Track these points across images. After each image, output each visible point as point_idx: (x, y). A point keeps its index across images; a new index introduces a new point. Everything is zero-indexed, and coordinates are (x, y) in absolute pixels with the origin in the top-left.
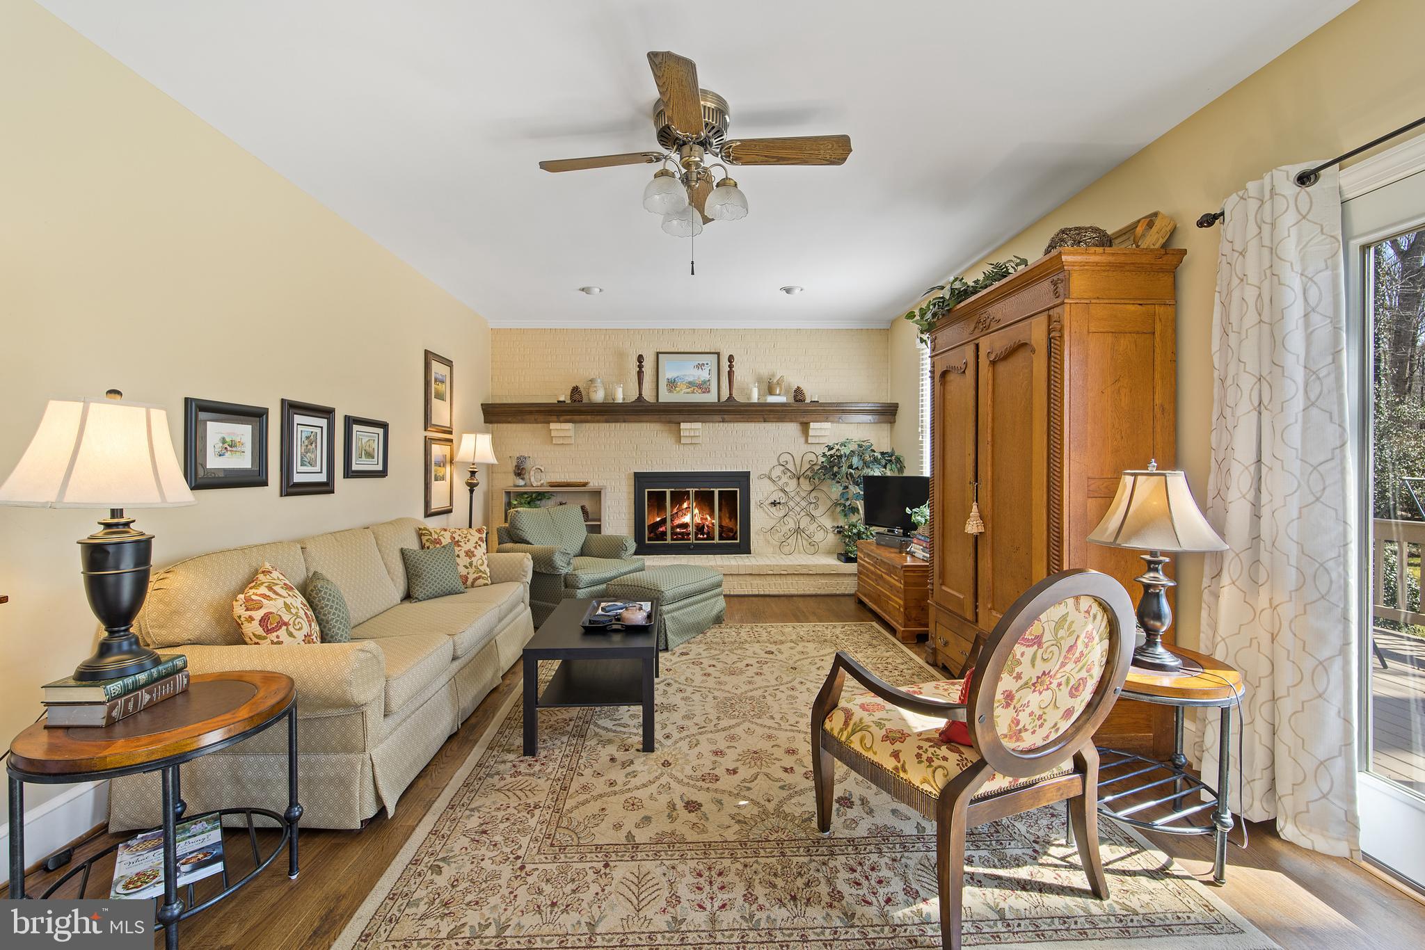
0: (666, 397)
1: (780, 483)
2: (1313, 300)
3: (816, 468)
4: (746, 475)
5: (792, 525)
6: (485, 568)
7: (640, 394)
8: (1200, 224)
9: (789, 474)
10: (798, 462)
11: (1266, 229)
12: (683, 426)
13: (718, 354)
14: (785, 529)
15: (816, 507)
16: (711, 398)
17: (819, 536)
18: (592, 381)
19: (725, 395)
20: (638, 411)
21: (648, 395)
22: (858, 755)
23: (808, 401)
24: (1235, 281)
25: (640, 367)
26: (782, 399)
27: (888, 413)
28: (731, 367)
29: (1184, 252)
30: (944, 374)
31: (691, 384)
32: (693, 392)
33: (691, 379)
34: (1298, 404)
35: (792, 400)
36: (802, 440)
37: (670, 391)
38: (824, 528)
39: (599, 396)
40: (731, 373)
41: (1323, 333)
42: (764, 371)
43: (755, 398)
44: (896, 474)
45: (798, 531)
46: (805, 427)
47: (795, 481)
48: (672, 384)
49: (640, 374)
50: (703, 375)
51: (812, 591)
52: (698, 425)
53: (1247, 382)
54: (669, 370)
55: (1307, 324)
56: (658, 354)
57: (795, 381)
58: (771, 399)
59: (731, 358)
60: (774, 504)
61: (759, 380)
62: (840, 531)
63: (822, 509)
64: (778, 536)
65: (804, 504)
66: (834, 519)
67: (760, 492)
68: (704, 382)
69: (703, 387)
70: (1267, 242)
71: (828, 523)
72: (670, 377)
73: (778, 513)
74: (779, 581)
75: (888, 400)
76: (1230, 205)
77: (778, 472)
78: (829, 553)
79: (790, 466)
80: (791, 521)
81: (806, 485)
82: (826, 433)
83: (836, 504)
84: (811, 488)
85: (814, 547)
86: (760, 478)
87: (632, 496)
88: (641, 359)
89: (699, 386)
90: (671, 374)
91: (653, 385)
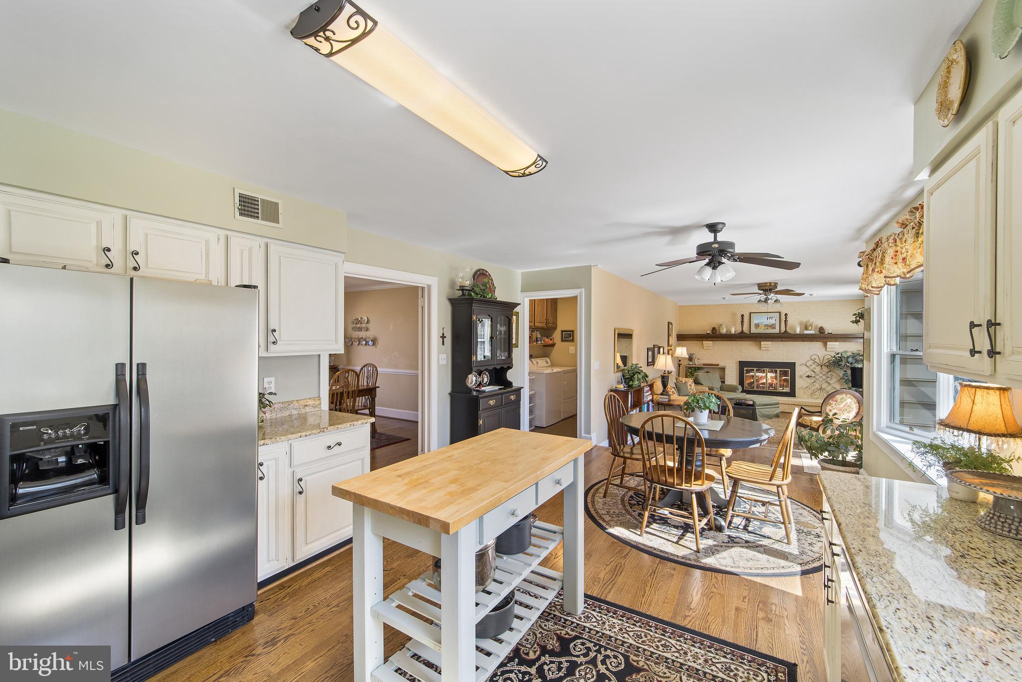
0: (753, 330)
1: (812, 368)
3: (831, 362)
4: (794, 364)
5: (818, 386)
6: (694, 390)
7: (742, 330)
9: (816, 364)
10: (821, 359)
12: (762, 343)
13: (780, 313)
14: (813, 388)
15: (831, 379)
16: (777, 331)
18: (721, 325)
19: (783, 329)
20: (741, 337)
21: (746, 330)
22: (804, 424)
23: (826, 333)
25: (742, 319)
26: (813, 332)
28: (786, 318)
31: (766, 325)
32: (767, 329)
33: (766, 323)
35: (818, 333)
36: (824, 349)
37: (756, 328)
39: (724, 331)
40: (786, 321)
42: (804, 320)
43: (798, 331)
45: (821, 389)
46: (825, 345)
47: (820, 367)
48: (757, 326)
49: (742, 322)
50: (772, 321)
52: (770, 343)
54: (755, 320)
56: (750, 313)
57: (820, 324)
58: (806, 332)
59: (786, 315)
60: (808, 376)
61: (801, 323)
63: (834, 380)
64: (810, 391)
65: (824, 377)
66: (841, 385)
67: (800, 371)
68: (773, 325)
69: (772, 327)
73: (810, 381)
77: (811, 362)
79: (817, 361)
80: (817, 384)
81: (825, 369)
82: (836, 348)
84: (829, 370)
86: (801, 365)
87: (738, 370)
88: (742, 316)
89: (770, 326)
90: (756, 322)
91: (748, 326)
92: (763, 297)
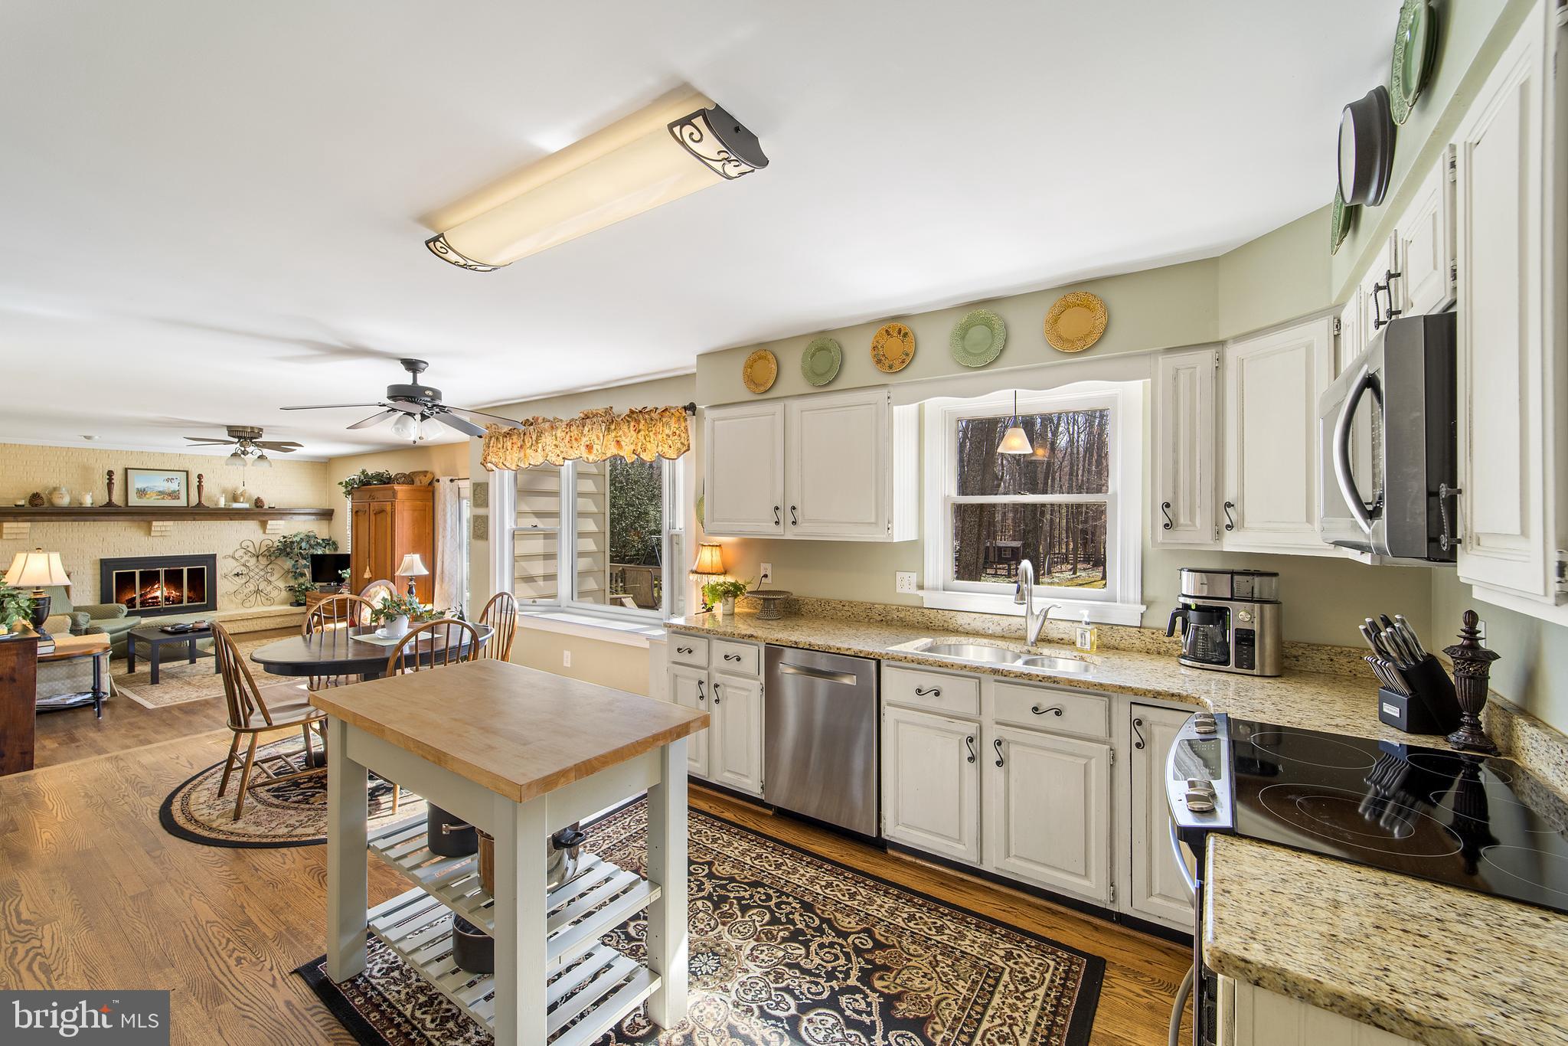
0: (134, 501)
1: (242, 561)
3: (272, 550)
4: (214, 557)
5: (251, 587)
7: (110, 500)
8: (438, 481)
9: (250, 554)
10: (257, 546)
12: (154, 523)
13: (187, 472)
14: (246, 591)
15: (272, 575)
16: (181, 503)
17: (274, 594)
18: (55, 489)
19: (194, 501)
20: (108, 511)
21: (117, 498)
23: (266, 507)
25: (110, 479)
26: (247, 506)
27: (327, 515)
28: (200, 481)
29: (435, 486)
30: (357, 512)
31: (161, 493)
32: (163, 499)
33: (161, 489)
35: (253, 506)
36: (261, 531)
37: (140, 497)
38: (278, 587)
39: (64, 501)
40: (200, 487)
42: (229, 486)
43: (222, 504)
44: (333, 553)
45: (258, 591)
46: (264, 525)
47: (255, 559)
48: (142, 493)
49: (110, 484)
50: (173, 486)
51: (272, 627)
52: (170, 523)
54: (137, 482)
56: (126, 470)
57: (255, 494)
58: (236, 505)
59: (200, 477)
60: (237, 575)
61: (225, 491)
62: (291, 589)
63: (276, 576)
64: (241, 597)
65: (262, 573)
66: (286, 582)
67: (223, 567)
68: (174, 492)
69: (174, 495)
71: (282, 585)
72: (139, 487)
73: (241, 580)
74: (246, 623)
75: (327, 507)
76: (442, 479)
77: (241, 552)
78: (283, 603)
79: (251, 549)
80: (251, 585)
81: (263, 561)
82: (280, 529)
83: (288, 572)
84: (268, 563)
85: (271, 601)
86: (225, 557)
87: (98, 577)
88: (110, 473)
89: (169, 495)
90: (140, 485)
91: (122, 493)
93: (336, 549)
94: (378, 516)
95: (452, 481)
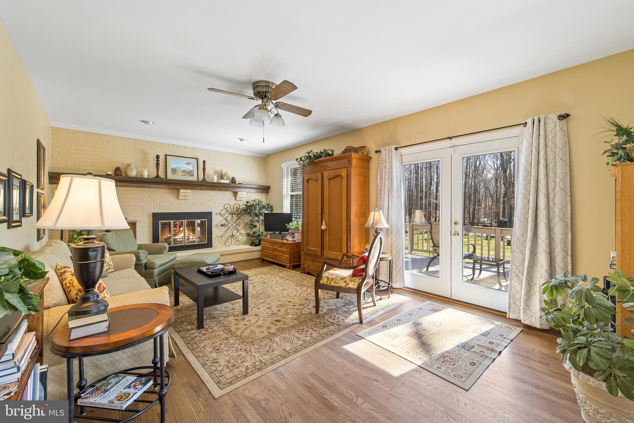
0: (170, 176)
1: (225, 216)
2: (397, 175)
3: (239, 210)
4: (210, 213)
5: (229, 234)
6: (111, 263)
7: (158, 174)
8: (376, 152)
9: (228, 213)
10: (232, 208)
11: (390, 158)
12: (181, 191)
13: (197, 159)
14: (227, 235)
15: (239, 226)
16: (194, 178)
17: (240, 237)
18: (128, 165)
19: (201, 178)
20: (156, 182)
21: (161, 174)
22: (333, 286)
23: (237, 183)
24: (384, 168)
25: (158, 161)
26: (227, 182)
27: (265, 189)
28: (204, 165)
29: (371, 158)
30: (308, 180)
31: (184, 171)
32: (185, 175)
33: (184, 169)
34: (395, 196)
35: (231, 182)
36: (234, 199)
37: (173, 174)
38: (242, 234)
39: (133, 173)
40: (204, 169)
41: (399, 181)
42: (218, 169)
43: (215, 180)
45: (232, 236)
46: (235, 194)
47: (230, 216)
48: (174, 171)
49: (158, 164)
50: (190, 168)
51: (243, 259)
52: (189, 191)
53: (386, 190)
54: (172, 164)
55: (397, 179)
56: (166, 155)
57: (231, 175)
58: (223, 181)
59: (204, 162)
60: (222, 225)
61: (216, 172)
62: (248, 235)
63: (241, 227)
64: (224, 239)
65: (234, 225)
66: (246, 230)
67: (216, 220)
68: (191, 171)
69: (190, 173)
70: (390, 161)
71: (244, 232)
72: (173, 167)
73: (224, 229)
74: (230, 257)
75: (265, 184)
76: (382, 149)
77: (224, 212)
78: (245, 244)
79: (229, 210)
80: (229, 232)
81: (235, 217)
82: (245, 196)
83: (247, 224)
84: (237, 218)
85: (239, 242)
86: (216, 214)
87: (151, 225)
88: (158, 157)
89: (188, 173)
90: (173, 166)
91: (164, 170)
92: (260, 102)
93: (272, 210)
94: (331, 181)
95: (396, 149)
